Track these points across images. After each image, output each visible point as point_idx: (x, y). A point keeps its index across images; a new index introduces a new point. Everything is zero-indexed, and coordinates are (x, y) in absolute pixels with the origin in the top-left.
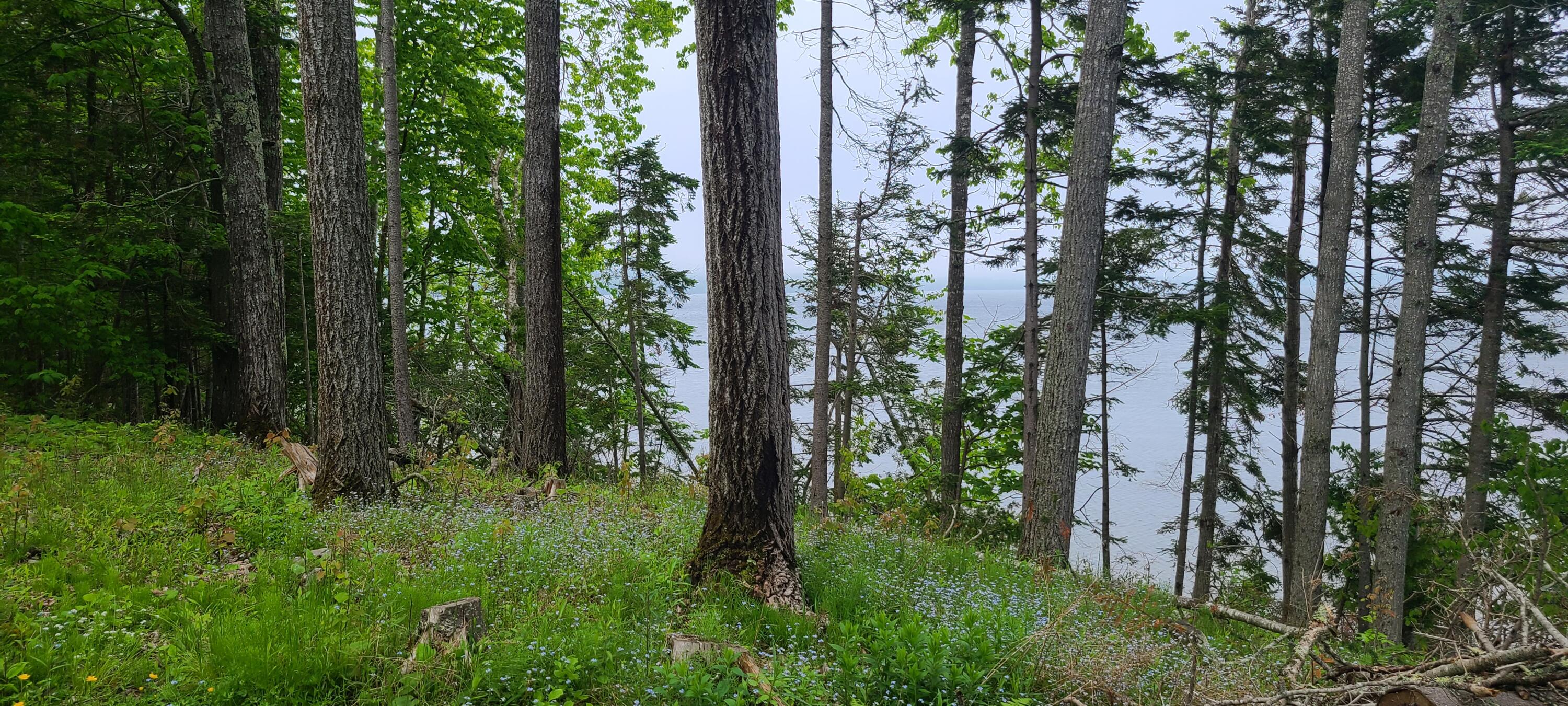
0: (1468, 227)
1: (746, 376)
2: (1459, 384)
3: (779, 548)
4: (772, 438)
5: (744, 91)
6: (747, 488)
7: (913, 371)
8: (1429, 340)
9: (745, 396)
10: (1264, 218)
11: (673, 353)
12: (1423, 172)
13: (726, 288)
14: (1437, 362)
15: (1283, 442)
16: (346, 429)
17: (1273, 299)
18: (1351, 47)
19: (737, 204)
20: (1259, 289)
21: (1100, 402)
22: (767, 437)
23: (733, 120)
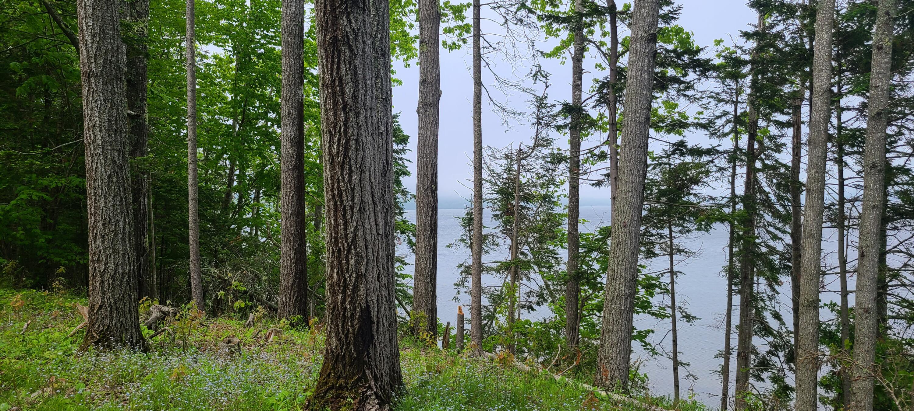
0: (911, 158)
1: (347, 261)
2: (909, 263)
3: (372, 390)
4: (368, 307)
5: (345, 53)
6: (348, 344)
7: (555, 254)
8: (889, 233)
9: (347, 275)
10: (777, 155)
11: (409, 243)
12: (873, 117)
13: (333, 195)
14: (895, 247)
15: (793, 300)
16: (103, 298)
17: (784, 206)
18: (822, 38)
19: (340, 135)
20: (776, 201)
21: (669, 274)
22: (364, 306)
23: (337, 73)
